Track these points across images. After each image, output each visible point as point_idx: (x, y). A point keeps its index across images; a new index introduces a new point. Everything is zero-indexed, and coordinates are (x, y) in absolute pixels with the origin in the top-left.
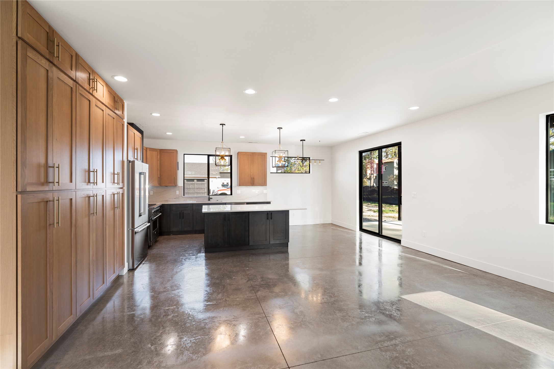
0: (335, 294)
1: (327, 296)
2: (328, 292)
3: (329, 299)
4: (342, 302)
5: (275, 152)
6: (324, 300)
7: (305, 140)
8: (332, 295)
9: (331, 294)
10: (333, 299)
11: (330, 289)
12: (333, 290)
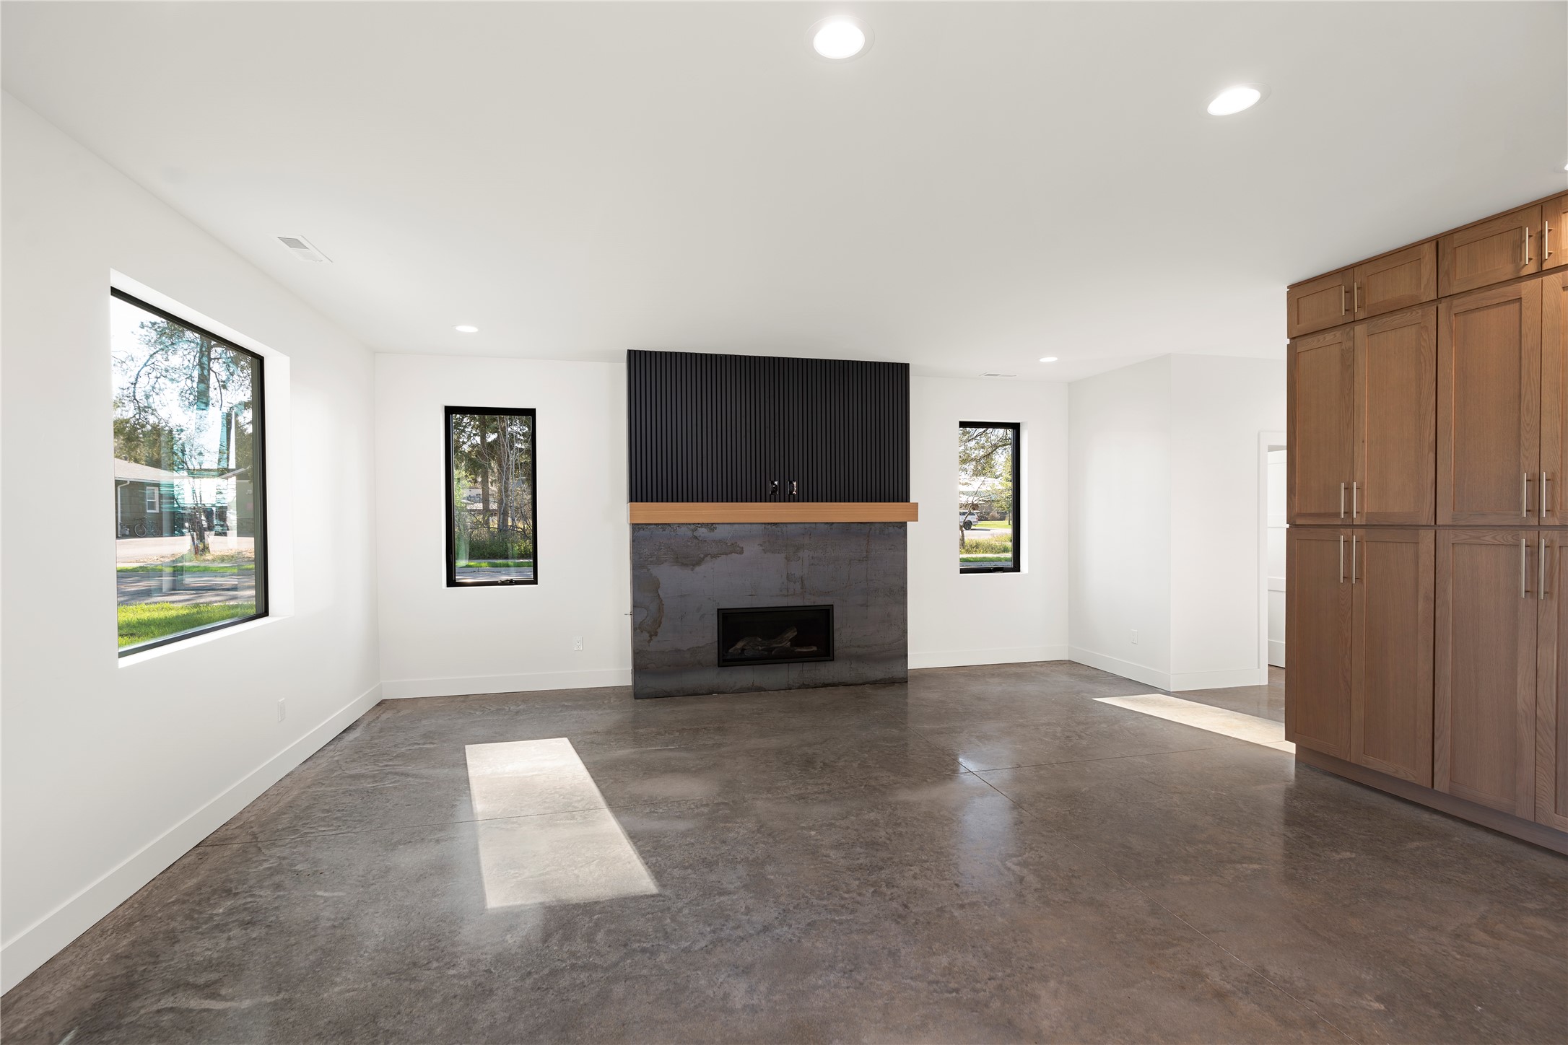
0: (875, 892)
1: (902, 884)
2: (894, 904)
3: (897, 876)
4: (862, 864)
6: (913, 873)
8: (884, 889)
9: (885, 895)
10: (883, 876)
11: (886, 918)
12: (876, 912)
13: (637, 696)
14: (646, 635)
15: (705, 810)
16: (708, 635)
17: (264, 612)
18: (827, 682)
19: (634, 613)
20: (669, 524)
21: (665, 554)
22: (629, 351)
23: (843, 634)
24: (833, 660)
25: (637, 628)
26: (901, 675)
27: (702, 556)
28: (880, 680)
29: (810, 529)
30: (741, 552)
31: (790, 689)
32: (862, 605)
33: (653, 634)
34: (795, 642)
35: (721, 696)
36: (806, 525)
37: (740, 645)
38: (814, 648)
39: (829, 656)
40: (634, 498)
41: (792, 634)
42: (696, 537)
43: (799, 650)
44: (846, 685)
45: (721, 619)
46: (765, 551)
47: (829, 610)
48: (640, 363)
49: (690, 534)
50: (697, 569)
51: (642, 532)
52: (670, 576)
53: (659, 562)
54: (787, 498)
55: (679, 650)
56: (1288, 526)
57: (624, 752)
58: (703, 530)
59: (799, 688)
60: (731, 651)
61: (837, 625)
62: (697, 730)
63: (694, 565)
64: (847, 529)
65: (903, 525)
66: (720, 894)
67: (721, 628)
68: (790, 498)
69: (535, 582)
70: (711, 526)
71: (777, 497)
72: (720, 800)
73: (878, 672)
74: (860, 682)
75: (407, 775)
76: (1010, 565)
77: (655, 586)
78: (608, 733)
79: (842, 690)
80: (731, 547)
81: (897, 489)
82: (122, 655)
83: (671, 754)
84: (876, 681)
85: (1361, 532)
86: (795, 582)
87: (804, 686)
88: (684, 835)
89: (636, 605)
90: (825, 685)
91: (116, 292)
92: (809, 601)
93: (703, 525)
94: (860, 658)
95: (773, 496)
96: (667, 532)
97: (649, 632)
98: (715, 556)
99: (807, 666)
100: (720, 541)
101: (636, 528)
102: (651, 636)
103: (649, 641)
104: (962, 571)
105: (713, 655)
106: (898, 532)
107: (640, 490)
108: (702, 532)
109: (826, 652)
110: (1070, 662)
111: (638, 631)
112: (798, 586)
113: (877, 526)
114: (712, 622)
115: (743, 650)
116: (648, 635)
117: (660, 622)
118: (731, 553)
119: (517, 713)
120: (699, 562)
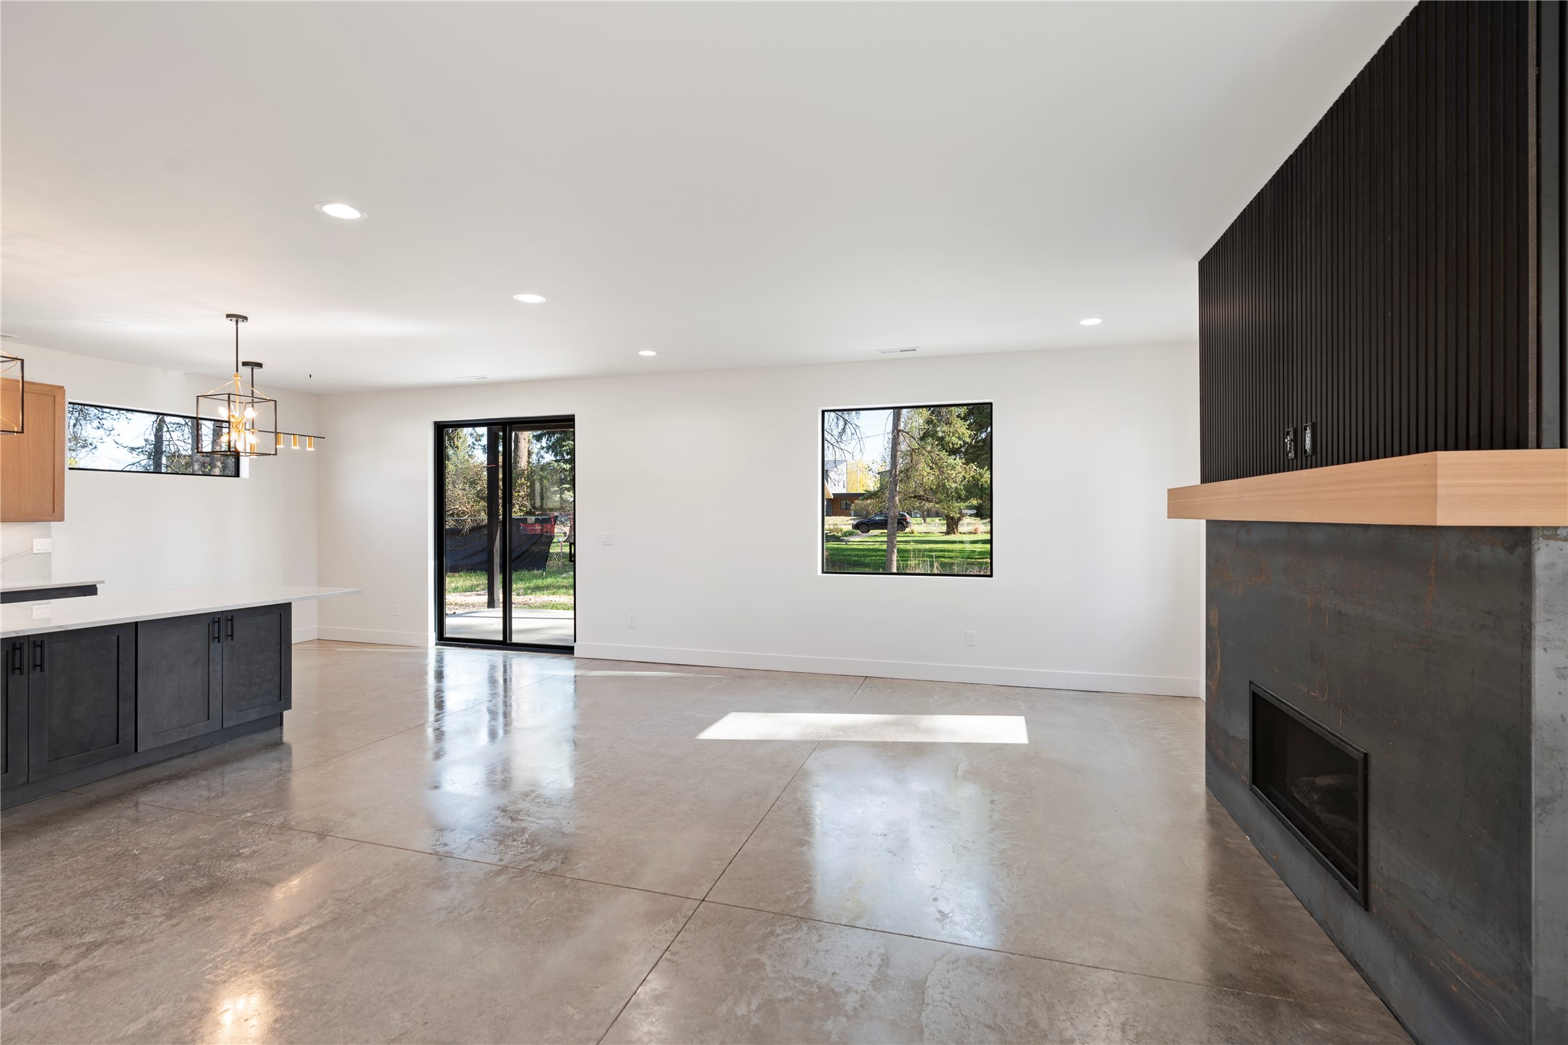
5: (229, 400)
7: (260, 365)
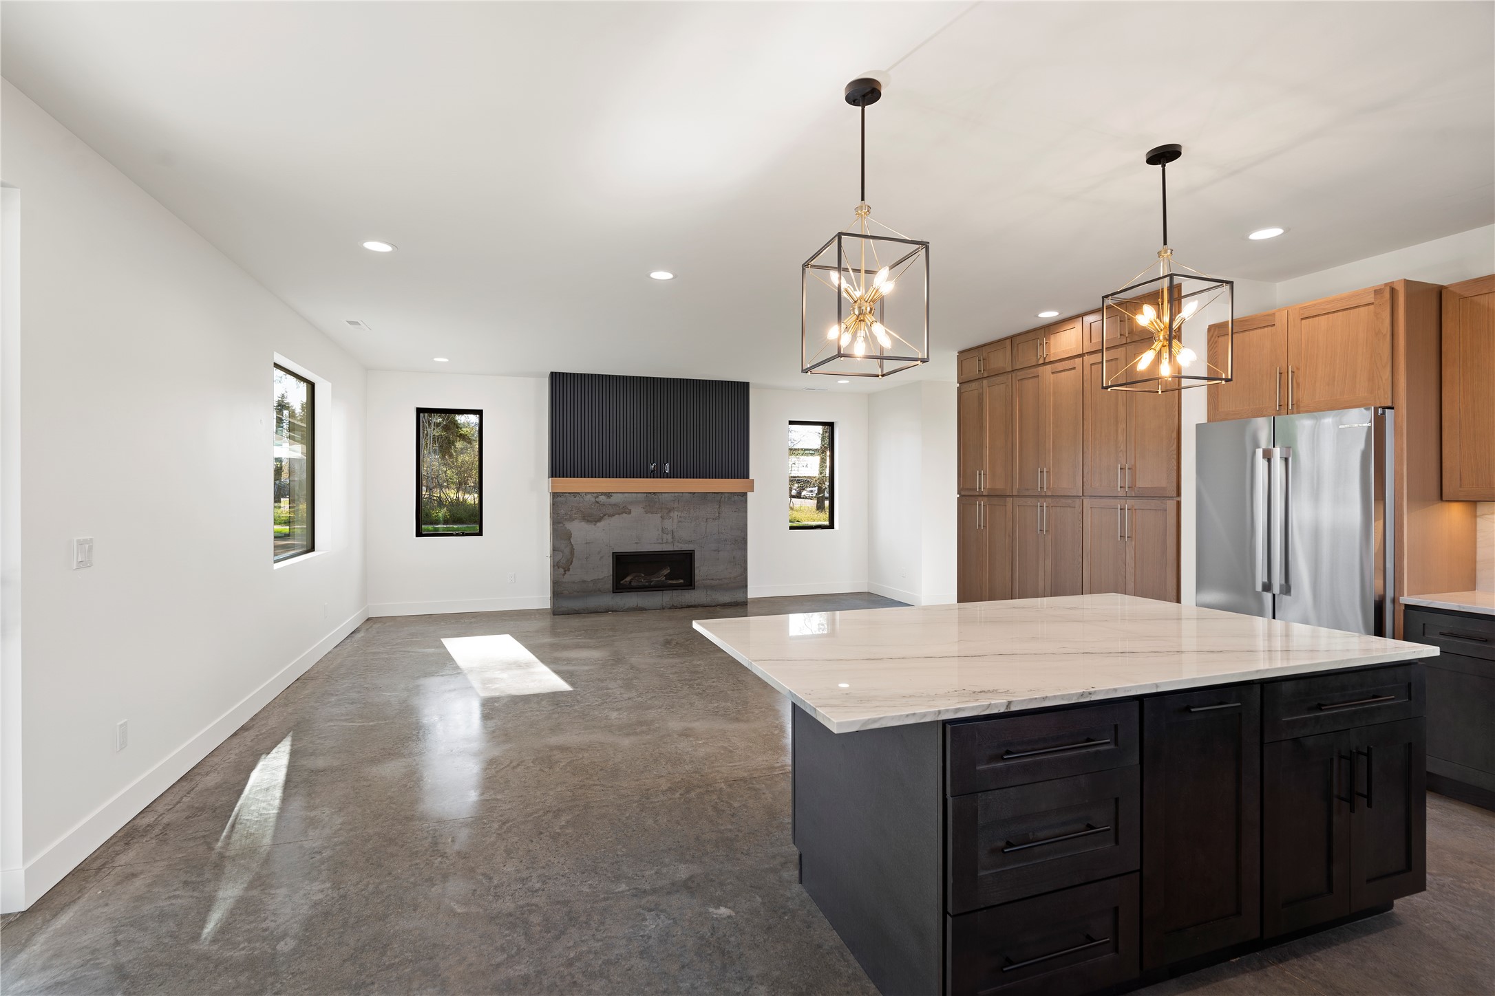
13: (556, 612)
14: (562, 570)
15: (601, 662)
16: (606, 570)
17: (312, 549)
18: (690, 604)
19: (553, 556)
20: (578, 493)
21: (575, 514)
22: (552, 373)
23: (702, 570)
24: (694, 589)
25: (555, 565)
26: (743, 600)
27: (602, 515)
28: (728, 603)
29: (678, 496)
30: (630, 513)
31: (664, 609)
32: (715, 551)
33: (567, 569)
34: (668, 577)
35: (615, 613)
36: (676, 494)
37: (628, 579)
38: (682, 581)
39: (691, 585)
40: (554, 475)
41: (666, 571)
42: (598, 502)
43: (670, 582)
44: (704, 606)
45: (615, 560)
46: (646, 512)
47: (691, 554)
48: (559, 381)
49: (593, 500)
50: (598, 524)
51: (559, 499)
52: (579, 530)
53: (571, 519)
54: (662, 476)
55: (585, 581)
56: (958, 496)
57: (548, 640)
58: (603, 497)
59: (670, 608)
60: (622, 582)
61: (697, 564)
62: (597, 630)
63: (596, 522)
64: (704, 496)
65: (745, 494)
66: (607, 689)
67: (615, 565)
68: (665, 476)
69: (480, 534)
70: (608, 495)
71: (655, 474)
72: (610, 658)
73: (726, 598)
74: (713, 604)
75: (409, 652)
76: (827, 523)
77: (569, 536)
78: (537, 631)
79: (700, 609)
80: (623, 509)
81: (740, 469)
82: (276, 562)
83: (580, 640)
84: (725, 604)
85: (986, 499)
86: (667, 534)
87: (673, 607)
88: (587, 671)
89: (555, 549)
90: (689, 607)
91: (277, 366)
92: (678, 547)
93: (602, 494)
94: (713, 588)
95: (652, 474)
96: (577, 498)
97: (564, 569)
98: (611, 516)
99: (676, 593)
100: (615, 505)
101: (555, 495)
102: (565, 571)
103: (564, 575)
104: (791, 528)
105: (609, 585)
106: (741, 499)
107: (557, 470)
108: (602, 498)
109: (689, 583)
110: (869, 593)
111: (556, 567)
112: (670, 537)
113: (726, 495)
114: (609, 562)
115: (630, 582)
116: (563, 570)
117: (572, 561)
118: (622, 513)
119: (471, 623)
120: (600, 520)
